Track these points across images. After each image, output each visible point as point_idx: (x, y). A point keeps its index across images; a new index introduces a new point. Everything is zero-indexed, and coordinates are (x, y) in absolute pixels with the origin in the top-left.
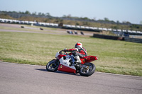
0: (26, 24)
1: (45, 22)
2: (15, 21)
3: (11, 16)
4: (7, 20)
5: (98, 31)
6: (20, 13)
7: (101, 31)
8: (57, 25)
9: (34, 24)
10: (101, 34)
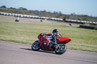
0: (43, 19)
1: (57, 17)
2: (36, 17)
3: (34, 13)
4: (31, 16)
5: (82, 23)
6: (41, 12)
7: (84, 23)
8: (62, 19)
9: (47, 19)
10: (84, 25)
